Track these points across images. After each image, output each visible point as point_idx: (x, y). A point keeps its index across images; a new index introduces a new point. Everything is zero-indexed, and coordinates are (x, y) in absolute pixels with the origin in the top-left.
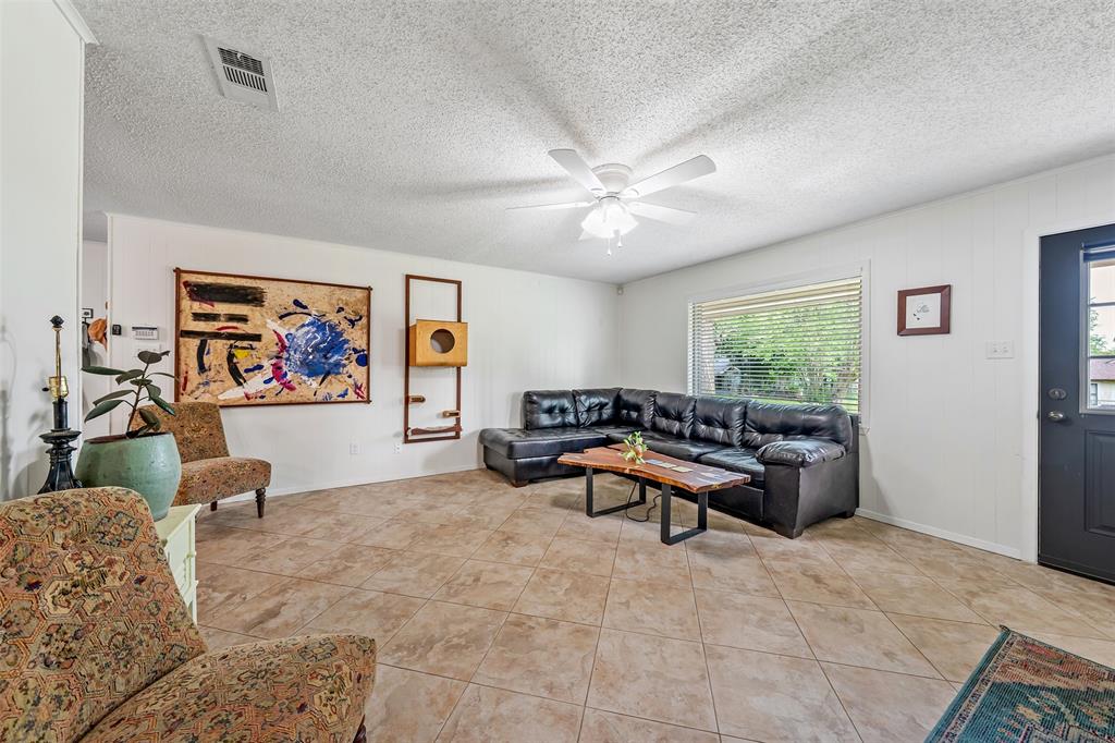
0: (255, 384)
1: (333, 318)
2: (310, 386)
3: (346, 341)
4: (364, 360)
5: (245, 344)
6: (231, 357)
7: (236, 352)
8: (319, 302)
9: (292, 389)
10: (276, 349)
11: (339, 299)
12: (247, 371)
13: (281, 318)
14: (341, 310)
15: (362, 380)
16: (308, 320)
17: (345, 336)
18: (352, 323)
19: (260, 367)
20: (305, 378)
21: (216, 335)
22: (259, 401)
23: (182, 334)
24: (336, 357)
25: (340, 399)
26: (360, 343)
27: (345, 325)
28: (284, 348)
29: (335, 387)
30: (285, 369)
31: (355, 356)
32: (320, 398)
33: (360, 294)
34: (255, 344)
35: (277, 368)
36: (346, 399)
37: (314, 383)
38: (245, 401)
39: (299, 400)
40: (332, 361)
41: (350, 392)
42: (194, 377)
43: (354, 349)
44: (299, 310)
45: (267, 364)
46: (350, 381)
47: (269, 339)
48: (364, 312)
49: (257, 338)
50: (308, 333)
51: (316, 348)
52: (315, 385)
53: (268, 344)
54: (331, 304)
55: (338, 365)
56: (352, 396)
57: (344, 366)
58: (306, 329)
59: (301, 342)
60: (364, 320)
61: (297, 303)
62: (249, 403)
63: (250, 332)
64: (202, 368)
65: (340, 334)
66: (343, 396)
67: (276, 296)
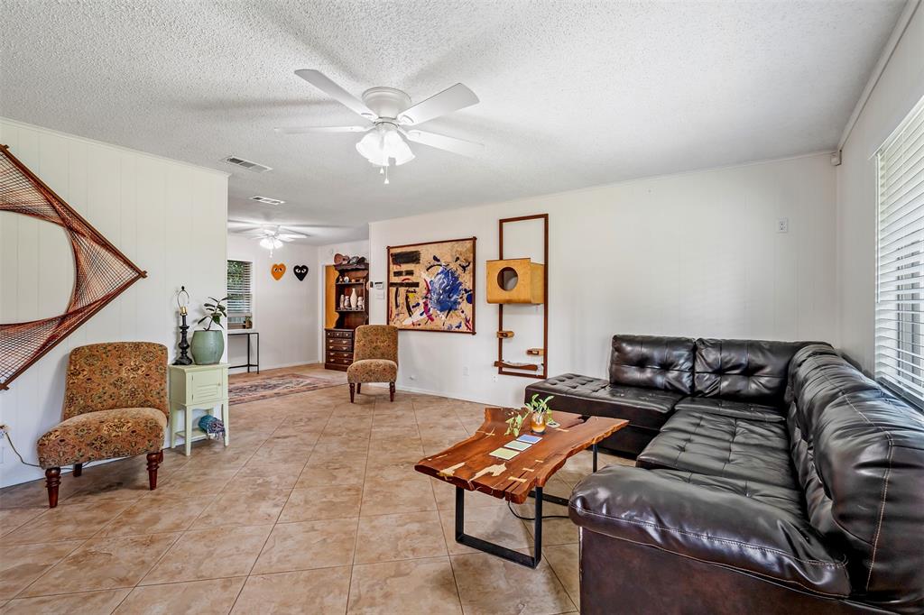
0: (417, 315)
1: (453, 266)
2: (441, 319)
3: (460, 284)
4: (471, 299)
5: (412, 289)
6: (407, 297)
7: (410, 295)
8: (446, 254)
9: (432, 320)
10: (425, 292)
11: (457, 251)
12: (413, 307)
13: (427, 270)
14: (458, 259)
15: (470, 316)
16: (441, 269)
17: (460, 280)
18: (464, 268)
19: (418, 304)
20: (439, 312)
21: (401, 285)
22: (418, 327)
23: (390, 285)
24: (455, 297)
25: (457, 329)
26: (469, 285)
27: (460, 271)
28: (429, 291)
29: (454, 320)
30: (429, 306)
31: (465, 295)
32: (446, 328)
33: (469, 244)
34: (417, 289)
35: (426, 305)
36: (462, 329)
37: (443, 316)
38: (412, 327)
39: (435, 328)
40: (452, 299)
41: (463, 324)
42: (395, 312)
43: (465, 290)
44: (436, 263)
45: (421, 302)
46: (463, 315)
47: (422, 285)
48: (471, 259)
49: (417, 285)
50: (440, 279)
51: (444, 289)
52: (444, 318)
53: (421, 290)
54: (452, 256)
55: (456, 303)
56: (464, 328)
57: (459, 303)
58: (439, 276)
59: (437, 286)
60: (471, 265)
61: (435, 258)
62: (415, 328)
63: (415, 281)
64: (397, 306)
65: (457, 279)
66: (459, 327)
67: (426, 255)
